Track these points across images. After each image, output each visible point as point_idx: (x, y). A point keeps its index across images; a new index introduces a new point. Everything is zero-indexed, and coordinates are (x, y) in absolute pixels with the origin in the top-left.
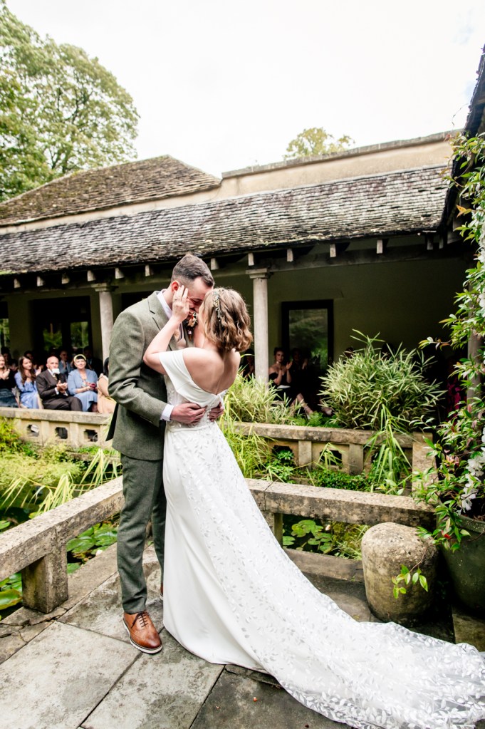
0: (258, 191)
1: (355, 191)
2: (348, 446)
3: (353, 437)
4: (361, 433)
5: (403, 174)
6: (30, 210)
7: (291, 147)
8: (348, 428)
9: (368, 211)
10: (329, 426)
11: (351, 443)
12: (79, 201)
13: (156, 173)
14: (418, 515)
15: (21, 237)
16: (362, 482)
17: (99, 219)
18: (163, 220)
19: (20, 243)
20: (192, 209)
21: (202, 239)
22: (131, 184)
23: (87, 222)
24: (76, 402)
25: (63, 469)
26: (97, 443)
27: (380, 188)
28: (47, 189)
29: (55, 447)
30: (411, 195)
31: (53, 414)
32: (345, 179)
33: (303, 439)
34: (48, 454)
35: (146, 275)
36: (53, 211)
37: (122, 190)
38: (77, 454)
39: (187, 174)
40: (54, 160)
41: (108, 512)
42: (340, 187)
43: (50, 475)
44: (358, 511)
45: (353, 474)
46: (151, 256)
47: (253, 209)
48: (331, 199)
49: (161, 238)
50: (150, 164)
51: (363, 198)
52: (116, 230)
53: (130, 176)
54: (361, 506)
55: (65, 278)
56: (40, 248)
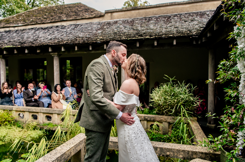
0: (119, 19)
1: (159, 21)
2: (162, 122)
3: (164, 119)
4: (167, 117)
5: (177, 15)
6: (20, 21)
7: (125, 4)
8: (161, 115)
9: (165, 28)
10: (153, 114)
11: (163, 121)
12: (43, 18)
13: (76, 9)
14: (209, 155)
15: (16, 32)
16: (168, 138)
17: (52, 26)
18: (80, 28)
19: (15, 34)
20: (92, 24)
21: (98, 36)
22: (65, 13)
23: (46, 27)
24: (41, 103)
25: (36, 133)
26: (51, 122)
27: (169, 20)
28: (27, 13)
29: (31, 123)
30: (182, 23)
31: (31, 108)
32: (155, 16)
33: (143, 119)
34: (28, 126)
35: (76, 50)
36: (31, 22)
37: (61, 15)
38: (42, 126)
39: (89, 10)
40: (29, 2)
41: (69, 156)
42: (153, 18)
43: (29, 136)
44: (182, 153)
45: (164, 134)
46: (77, 42)
47: (118, 26)
48: (150, 23)
49: (80, 35)
50: (73, 6)
51: (163, 23)
52: (59, 31)
53: (64, 10)
54: (184, 151)
55: (39, 50)
56: (25, 37)
